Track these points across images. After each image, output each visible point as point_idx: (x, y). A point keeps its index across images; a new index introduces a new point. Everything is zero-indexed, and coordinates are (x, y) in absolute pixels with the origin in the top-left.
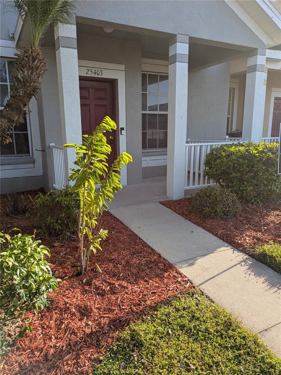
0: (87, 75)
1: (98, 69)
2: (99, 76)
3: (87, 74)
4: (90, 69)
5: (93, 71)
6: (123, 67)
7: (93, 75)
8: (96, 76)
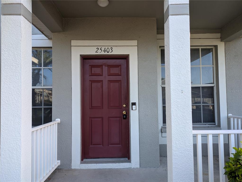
0: (97, 54)
1: (107, 47)
2: (109, 53)
3: (96, 52)
4: (99, 48)
5: (103, 49)
6: (135, 43)
7: (103, 53)
8: (106, 53)
